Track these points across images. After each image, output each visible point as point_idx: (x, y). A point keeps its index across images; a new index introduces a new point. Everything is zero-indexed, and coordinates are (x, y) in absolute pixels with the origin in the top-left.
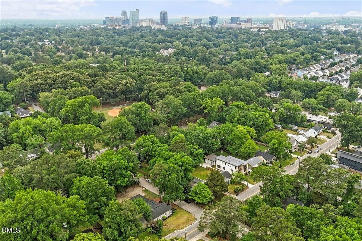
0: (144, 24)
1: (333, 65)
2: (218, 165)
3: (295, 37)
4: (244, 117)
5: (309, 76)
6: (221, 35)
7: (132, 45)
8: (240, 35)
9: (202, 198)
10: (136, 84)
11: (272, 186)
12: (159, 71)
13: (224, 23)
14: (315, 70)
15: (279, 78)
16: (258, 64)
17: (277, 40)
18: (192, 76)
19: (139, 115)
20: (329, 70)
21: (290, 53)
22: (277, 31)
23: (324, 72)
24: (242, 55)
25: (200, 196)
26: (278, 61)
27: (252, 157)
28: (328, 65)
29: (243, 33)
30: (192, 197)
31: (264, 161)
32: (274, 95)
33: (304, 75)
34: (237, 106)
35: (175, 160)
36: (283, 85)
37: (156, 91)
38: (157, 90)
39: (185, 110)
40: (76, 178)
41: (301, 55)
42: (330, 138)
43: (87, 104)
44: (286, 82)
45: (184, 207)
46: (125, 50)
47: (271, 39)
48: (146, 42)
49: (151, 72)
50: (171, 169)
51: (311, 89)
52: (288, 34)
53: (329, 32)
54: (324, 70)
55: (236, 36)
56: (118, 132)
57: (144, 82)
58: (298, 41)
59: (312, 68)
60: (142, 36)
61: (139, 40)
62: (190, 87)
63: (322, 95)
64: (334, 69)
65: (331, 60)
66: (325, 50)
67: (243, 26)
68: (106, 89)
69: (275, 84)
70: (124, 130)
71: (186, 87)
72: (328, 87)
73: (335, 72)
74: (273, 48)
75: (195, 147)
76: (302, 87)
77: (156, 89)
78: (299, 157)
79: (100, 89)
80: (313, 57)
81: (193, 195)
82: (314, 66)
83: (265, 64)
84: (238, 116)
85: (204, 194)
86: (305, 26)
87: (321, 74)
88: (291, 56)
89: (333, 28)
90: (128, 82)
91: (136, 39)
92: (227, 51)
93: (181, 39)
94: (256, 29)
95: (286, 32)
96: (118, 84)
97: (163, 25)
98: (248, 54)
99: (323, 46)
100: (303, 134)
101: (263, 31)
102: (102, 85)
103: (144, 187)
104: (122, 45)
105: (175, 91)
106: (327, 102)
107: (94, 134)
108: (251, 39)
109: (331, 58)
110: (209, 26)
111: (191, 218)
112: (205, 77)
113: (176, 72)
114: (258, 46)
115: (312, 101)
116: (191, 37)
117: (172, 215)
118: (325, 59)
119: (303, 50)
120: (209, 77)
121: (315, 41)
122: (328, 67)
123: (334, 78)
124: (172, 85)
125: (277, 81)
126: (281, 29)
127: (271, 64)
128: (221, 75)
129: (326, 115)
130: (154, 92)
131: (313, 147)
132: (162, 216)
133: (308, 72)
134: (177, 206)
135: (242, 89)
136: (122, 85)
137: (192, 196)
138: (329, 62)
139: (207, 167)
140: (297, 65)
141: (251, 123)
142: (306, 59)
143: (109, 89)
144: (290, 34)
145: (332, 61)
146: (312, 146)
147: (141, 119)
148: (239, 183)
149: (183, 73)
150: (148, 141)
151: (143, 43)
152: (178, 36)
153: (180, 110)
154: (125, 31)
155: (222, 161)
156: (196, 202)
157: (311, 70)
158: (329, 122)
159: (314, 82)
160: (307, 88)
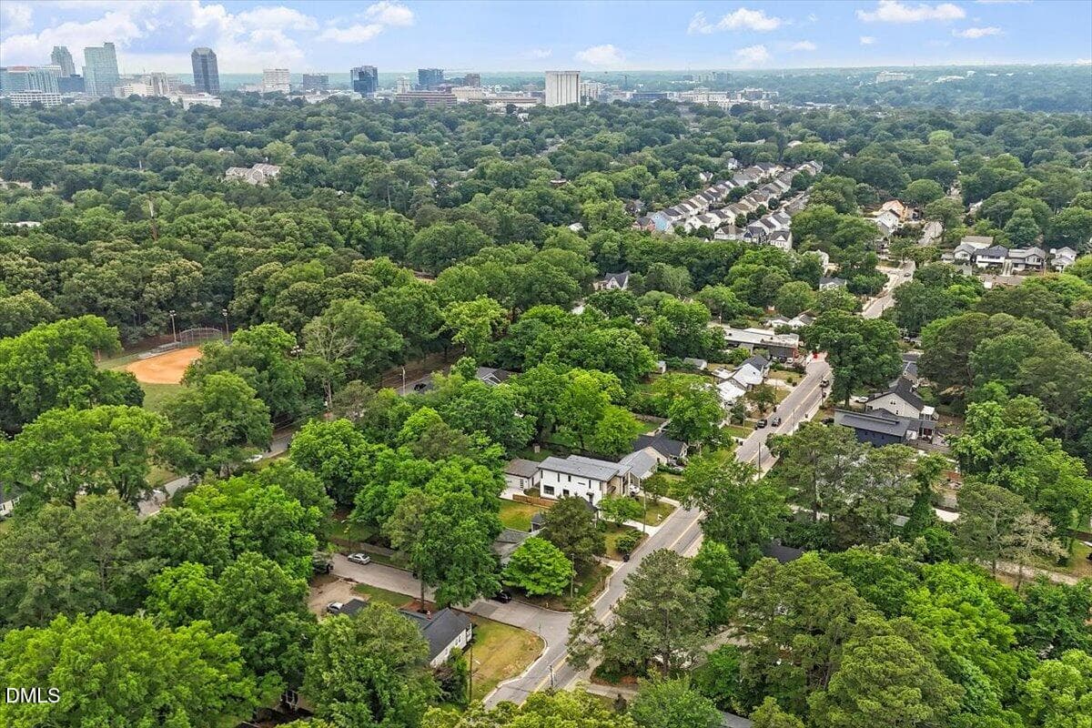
0: (142, 90)
1: (736, 196)
2: (545, 486)
3: (616, 125)
4: (577, 347)
5: (688, 229)
6: (404, 121)
7: (123, 157)
8: (461, 120)
9: (545, 580)
10: (204, 274)
11: (738, 516)
12: (262, 230)
13: (400, 87)
14: (696, 211)
15: (618, 236)
16: (546, 202)
17: (570, 133)
18: (366, 243)
19: (263, 365)
20: (733, 211)
21: (619, 169)
22: (562, 110)
23: (722, 216)
24: (490, 178)
25: (538, 575)
26: (598, 191)
27: (626, 453)
28: (724, 196)
29: (468, 116)
30: (514, 584)
31: (658, 459)
32: (616, 283)
33: (674, 225)
34: (544, 318)
35: (449, 480)
36: (631, 256)
37: (285, 292)
38: (287, 287)
39: (397, 342)
40: (160, 572)
41: (650, 174)
42: (794, 385)
43: (80, 345)
44: (636, 248)
45: (495, 616)
46: (105, 172)
47: (552, 131)
48: (168, 145)
49: (241, 234)
50: (456, 507)
51: (707, 261)
52: (596, 118)
53: (697, 109)
54: (723, 211)
55: (452, 124)
56: (223, 423)
57: (232, 266)
58: (628, 134)
59: (688, 206)
60: (151, 130)
61: (141, 142)
62: (388, 272)
63: (742, 275)
64: (745, 207)
65: (728, 183)
66: (706, 158)
67: (462, 95)
68: (110, 296)
69: (609, 253)
70: (239, 413)
71: (377, 274)
72: (750, 253)
73: (748, 214)
74: (570, 156)
75: (480, 441)
76: (683, 258)
77: (285, 286)
78: (740, 440)
79: (88, 297)
80: (683, 176)
81: (518, 575)
82: (692, 200)
83: (566, 200)
84: (557, 345)
85: (551, 568)
86: (625, 95)
87: (715, 220)
88: (626, 176)
89: (701, 99)
90: (177, 271)
91: (131, 139)
92: (440, 167)
93: (285, 133)
94: (498, 104)
95: (588, 110)
96: (148, 279)
97: (206, 94)
98: (508, 174)
99: (697, 147)
100: (731, 378)
101: (521, 111)
102: (94, 285)
103: (351, 580)
104: (86, 158)
105: (347, 288)
106: (755, 292)
107: (150, 435)
108: (496, 131)
109: (727, 177)
110: (356, 96)
111: (530, 643)
112: (406, 244)
113: (319, 234)
114: (524, 151)
115: (724, 292)
116: (317, 126)
117: (472, 641)
118: (713, 183)
119: (655, 161)
120: (421, 244)
121: (673, 136)
122: (726, 201)
123: (753, 230)
124: (331, 269)
125: (615, 246)
126: (569, 102)
127: (583, 202)
128: (459, 234)
129: (762, 325)
130: (279, 293)
131: (765, 411)
132: (449, 648)
133: (680, 217)
134: (476, 614)
135: (544, 270)
136: (162, 280)
137: (514, 580)
138: (726, 188)
139: (514, 496)
140: (647, 200)
141: (600, 359)
142: (665, 183)
143: (117, 297)
144: (601, 116)
145: (732, 186)
146: (762, 409)
147: (272, 377)
148: (619, 527)
149: (341, 234)
150: (334, 438)
151: (159, 150)
152: (276, 125)
153: (386, 342)
154: (80, 111)
155: (559, 472)
156: (531, 593)
157: (687, 211)
158: (780, 344)
159: (707, 240)
160: (696, 260)
